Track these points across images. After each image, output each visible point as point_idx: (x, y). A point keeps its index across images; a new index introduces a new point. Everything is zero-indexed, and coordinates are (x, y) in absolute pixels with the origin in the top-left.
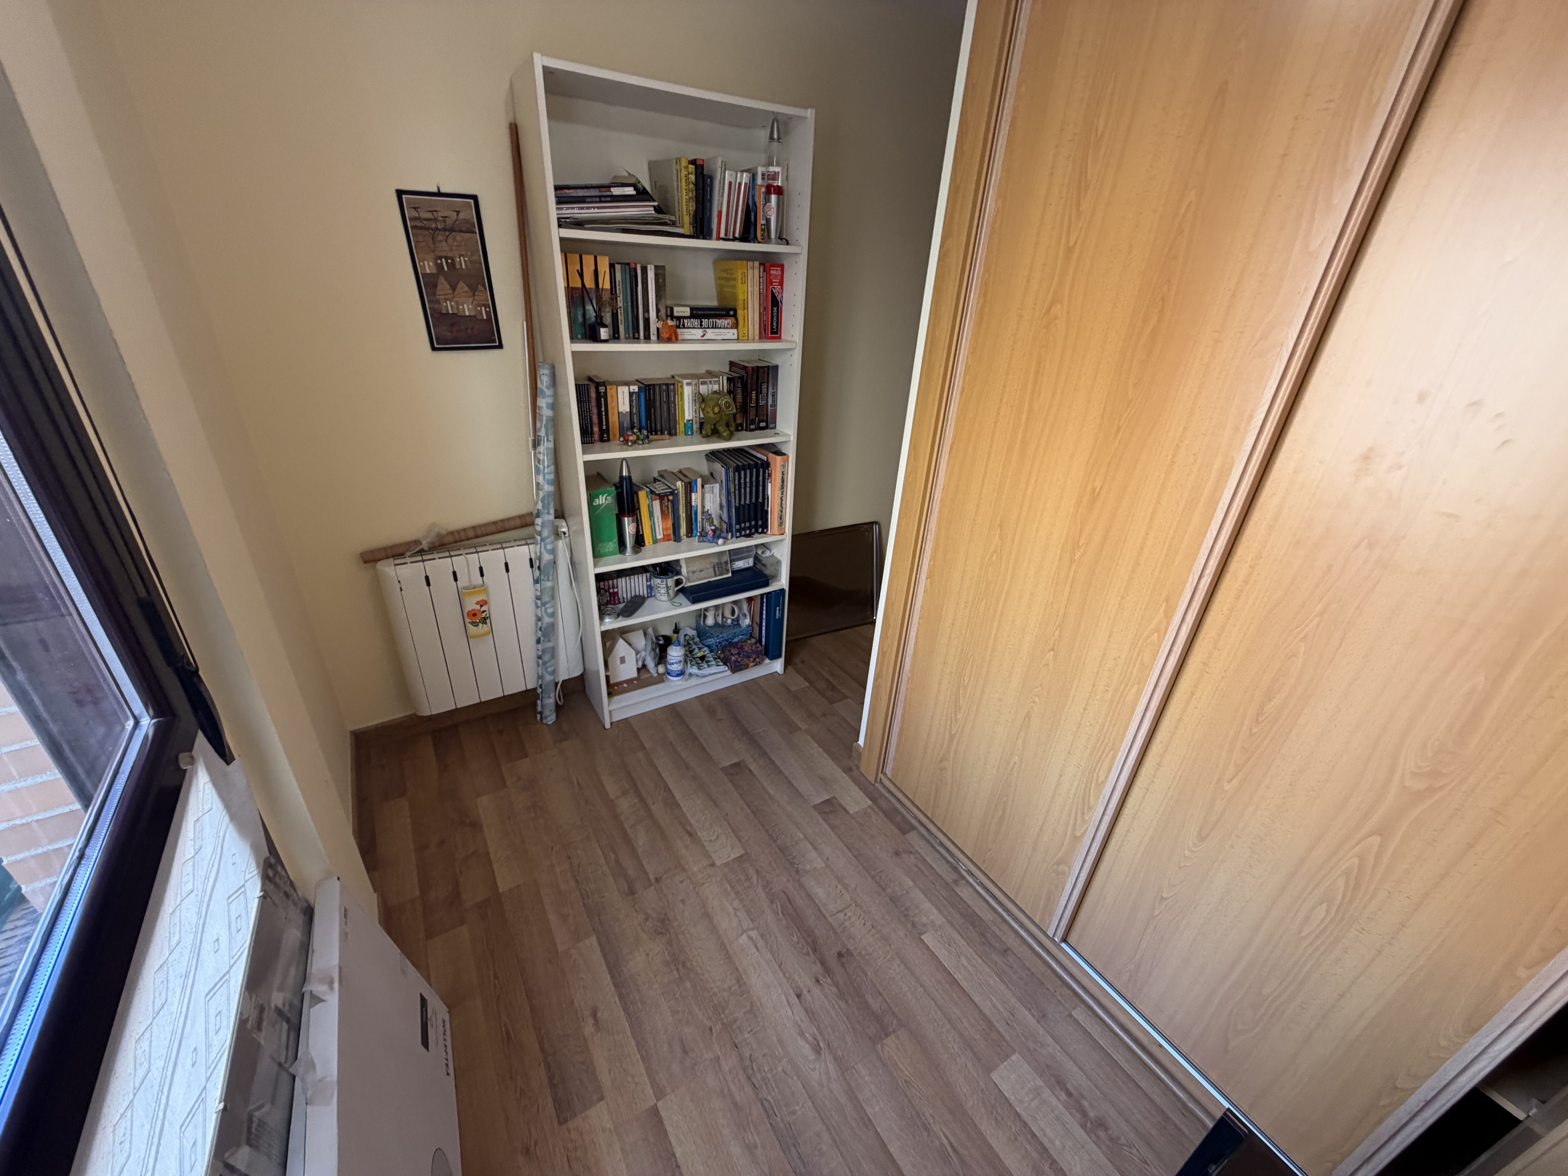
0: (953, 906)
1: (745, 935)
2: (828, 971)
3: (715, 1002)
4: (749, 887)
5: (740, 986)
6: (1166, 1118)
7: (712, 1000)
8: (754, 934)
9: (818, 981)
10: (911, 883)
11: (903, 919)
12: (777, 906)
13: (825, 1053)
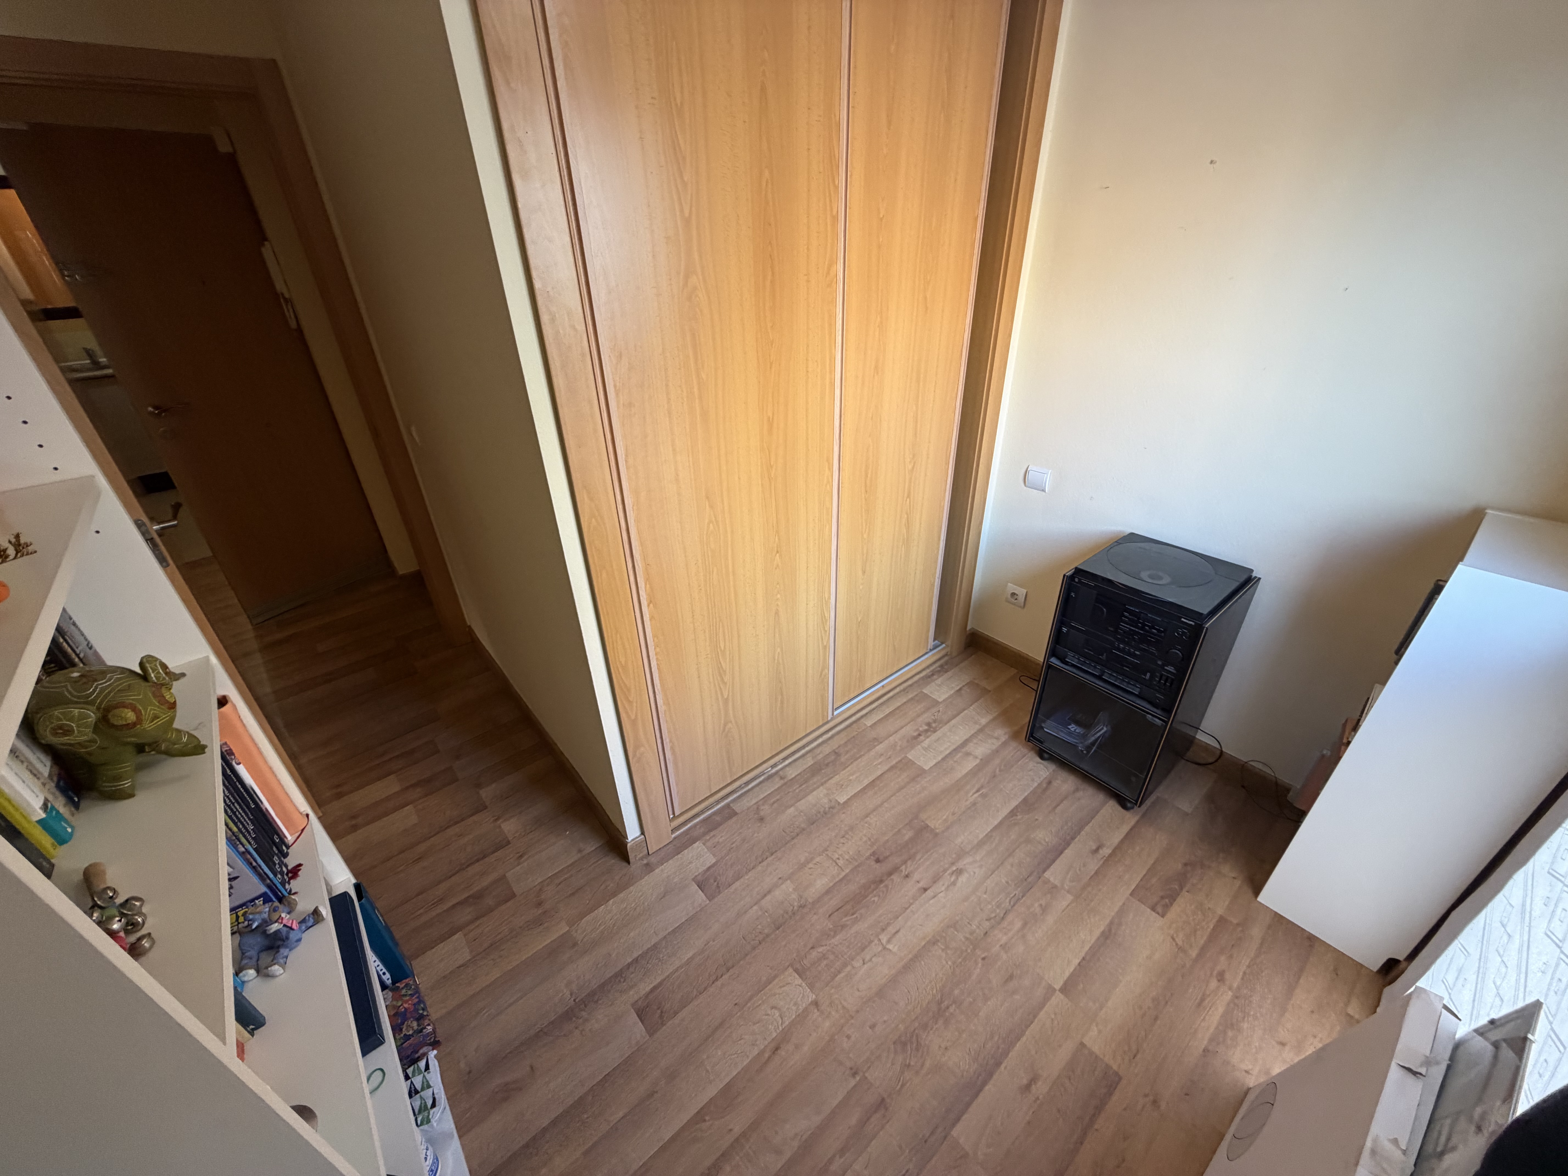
0: (806, 781)
1: (887, 947)
2: (895, 869)
3: (960, 960)
4: (833, 953)
5: (938, 941)
6: (912, 699)
7: (961, 963)
8: (884, 938)
9: (907, 876)
10: (792, 809)
11: (829, 816)
12: (848, 920)
13: (960, 865)
